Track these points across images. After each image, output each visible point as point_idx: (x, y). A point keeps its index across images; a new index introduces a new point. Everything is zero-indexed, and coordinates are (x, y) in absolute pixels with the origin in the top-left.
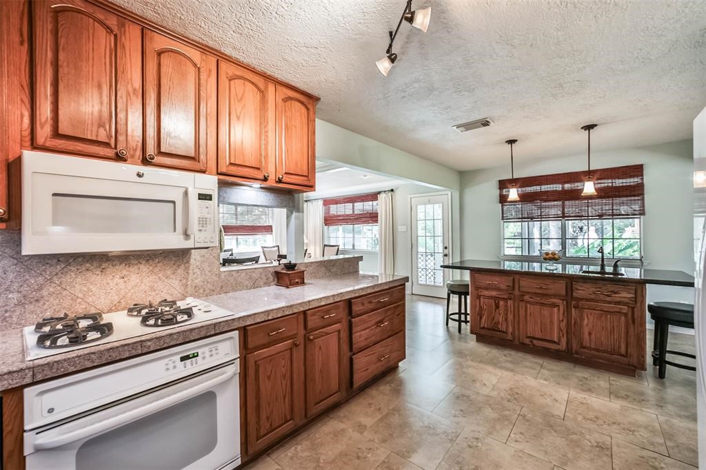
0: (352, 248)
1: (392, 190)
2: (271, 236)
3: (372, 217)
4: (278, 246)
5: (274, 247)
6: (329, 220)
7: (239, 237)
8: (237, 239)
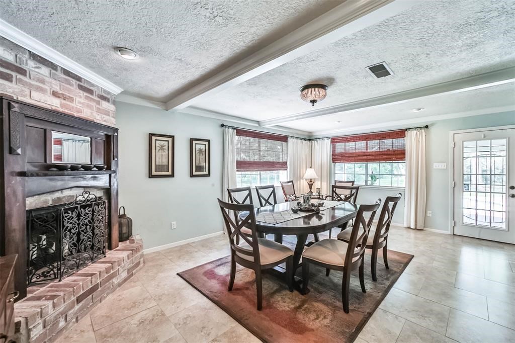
0: (364, 184)
1: (427, 127)
2: (286, 171)
3: (399, 155)
4: (292, 181)
5: (288, 182)
6: (336, 158)
7: (262, 172)
8: (260, 174)
